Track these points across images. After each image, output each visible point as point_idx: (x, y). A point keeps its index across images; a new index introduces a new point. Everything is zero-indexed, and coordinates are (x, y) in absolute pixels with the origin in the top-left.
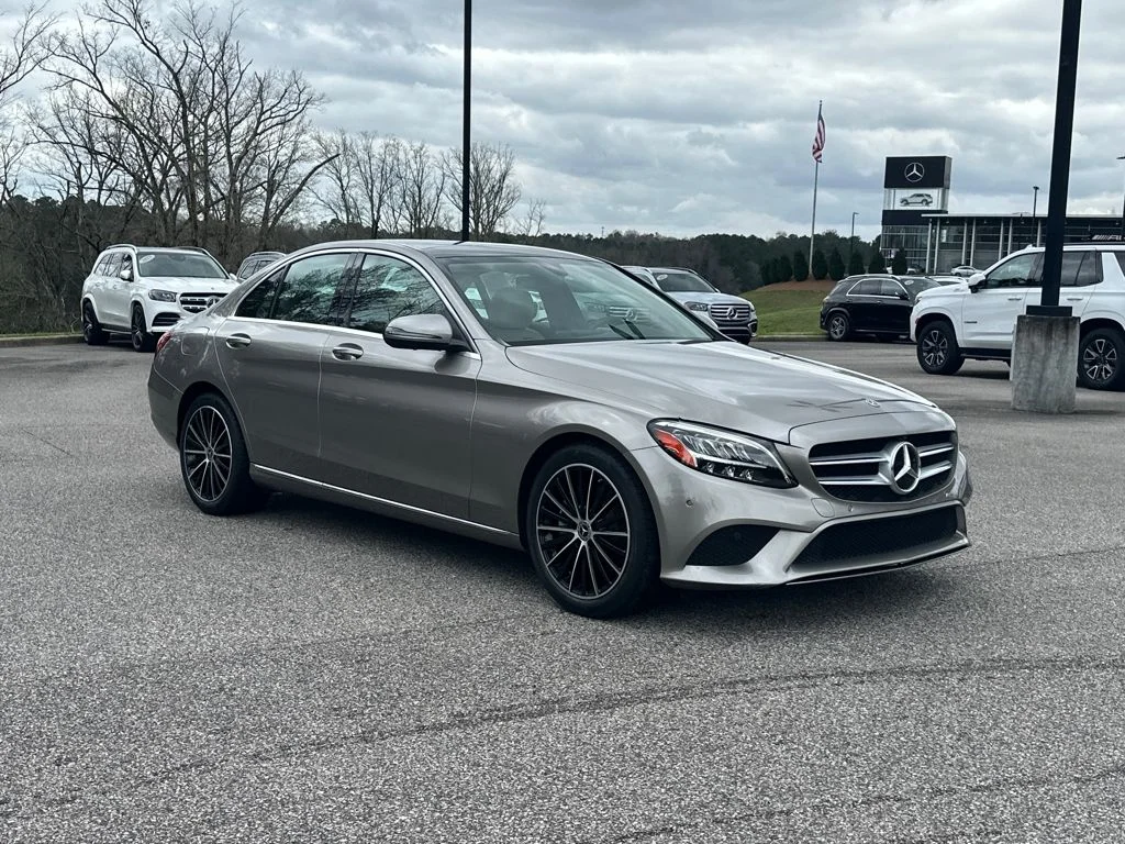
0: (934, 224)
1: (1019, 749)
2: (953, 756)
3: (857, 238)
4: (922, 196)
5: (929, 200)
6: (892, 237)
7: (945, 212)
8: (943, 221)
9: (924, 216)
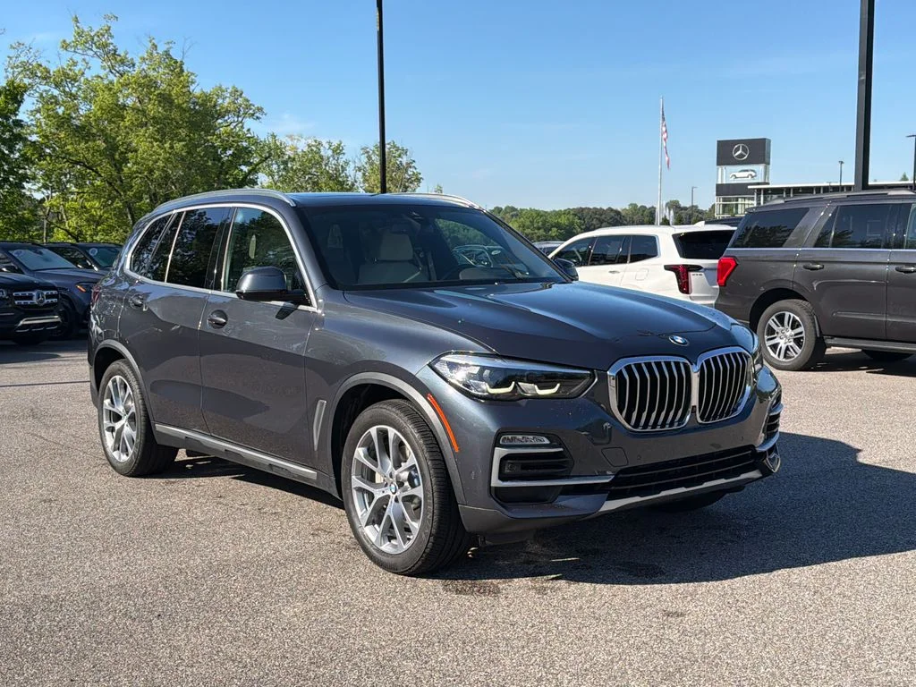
0: (759, 194)
1: (856, 599)
2: (811, 606)
3: (696, 207)
4: (747, 171)
5: (753, 174)
6: (724, 206)
7: (768, 184)
8: (766, 191)
9: (749, 187)
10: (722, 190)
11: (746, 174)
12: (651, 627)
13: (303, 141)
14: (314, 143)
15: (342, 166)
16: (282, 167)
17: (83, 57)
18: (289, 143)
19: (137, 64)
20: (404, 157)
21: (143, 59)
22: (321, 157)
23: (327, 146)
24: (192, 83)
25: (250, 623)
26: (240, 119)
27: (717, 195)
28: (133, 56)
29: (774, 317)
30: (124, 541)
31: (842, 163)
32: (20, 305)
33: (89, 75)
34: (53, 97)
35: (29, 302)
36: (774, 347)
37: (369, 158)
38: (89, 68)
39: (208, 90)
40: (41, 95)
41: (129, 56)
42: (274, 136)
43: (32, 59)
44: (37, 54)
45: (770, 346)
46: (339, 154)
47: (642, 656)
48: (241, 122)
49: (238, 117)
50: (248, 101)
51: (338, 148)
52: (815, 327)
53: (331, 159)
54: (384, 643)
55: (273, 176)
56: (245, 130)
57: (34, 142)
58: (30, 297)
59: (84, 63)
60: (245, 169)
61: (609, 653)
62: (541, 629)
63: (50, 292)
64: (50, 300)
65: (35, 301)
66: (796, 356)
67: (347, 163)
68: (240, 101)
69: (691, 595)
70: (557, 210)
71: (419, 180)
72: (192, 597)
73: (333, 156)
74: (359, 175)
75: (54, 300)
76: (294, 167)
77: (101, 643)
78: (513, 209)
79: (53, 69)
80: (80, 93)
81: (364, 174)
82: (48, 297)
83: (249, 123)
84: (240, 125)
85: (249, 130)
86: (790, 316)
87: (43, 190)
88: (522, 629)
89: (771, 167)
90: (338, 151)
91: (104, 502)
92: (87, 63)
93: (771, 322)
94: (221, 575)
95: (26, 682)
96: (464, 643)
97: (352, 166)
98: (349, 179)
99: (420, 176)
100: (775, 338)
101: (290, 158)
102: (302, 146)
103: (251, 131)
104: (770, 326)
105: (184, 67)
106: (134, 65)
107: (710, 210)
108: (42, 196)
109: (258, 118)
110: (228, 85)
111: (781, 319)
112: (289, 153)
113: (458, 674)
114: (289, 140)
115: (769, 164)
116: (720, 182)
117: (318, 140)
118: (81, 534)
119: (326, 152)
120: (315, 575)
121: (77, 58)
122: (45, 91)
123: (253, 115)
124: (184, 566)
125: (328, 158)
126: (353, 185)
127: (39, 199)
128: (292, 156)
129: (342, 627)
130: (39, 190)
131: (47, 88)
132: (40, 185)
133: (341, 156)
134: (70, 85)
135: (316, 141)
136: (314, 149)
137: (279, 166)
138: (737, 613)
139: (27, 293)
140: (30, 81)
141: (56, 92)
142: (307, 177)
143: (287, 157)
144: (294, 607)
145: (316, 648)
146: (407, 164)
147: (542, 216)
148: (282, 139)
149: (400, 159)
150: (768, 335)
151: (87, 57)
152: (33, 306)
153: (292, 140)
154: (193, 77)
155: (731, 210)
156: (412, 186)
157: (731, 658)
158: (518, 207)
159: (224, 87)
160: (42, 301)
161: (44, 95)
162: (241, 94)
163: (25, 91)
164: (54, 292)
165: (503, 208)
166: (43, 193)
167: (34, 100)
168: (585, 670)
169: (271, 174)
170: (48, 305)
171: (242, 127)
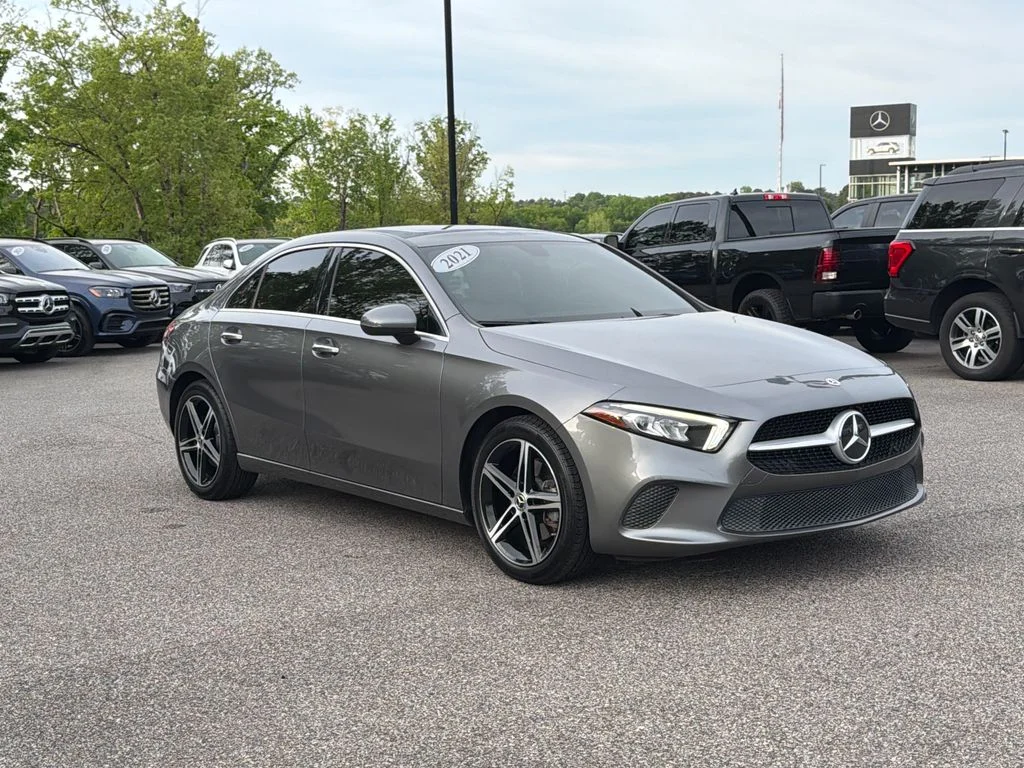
0: (902, 171)
3: (825, 189)
4: (888, 144)
5: (896, 148)
6: (860, 187)
7: (913, 159)
8: (911, 168)
9: (891, 164)
10: (857, 167)
11: (886, 148)
12: (898, 690)
13: (344, 115)
14: (357, 118)
15: (392, 146)
16: (318, 147)
17: (78, 16)
18: (326, 118)
19: (143, 24)
20: (467, 133)
21: (149, 17)
22: (365, 134)
23: (374, 121)
24: (210, 44)
25: (387, 687)
26: (269, 88)
27: (851, 174)
28: (139, 14)
29: (961, 315)
30: (207, 590)
31: (1006, 131)
32: (24, 313)
33: (85, 38)
34: (42, 64)
35: (35, 309)
36: (963, 352)
37: (425, 135)
38: (85, 29)
39: (229, 54)
40: (28, 63)
41: (134, 14)
42: (308, 110)
43: (16, 20)
44: (22, 13)
45: (957, 351)
46: (387, 130)
47: (896, 725)
48: (270, 93)
49: (267, 86)
50: (278, 66)
51: (387, 122)
52: (1014, 325)
53: (379, 136)
54: (561, 711)
55: (308, 159)
56: (274, 103)
57: (20, 121)
58: (36, 304)
59: (78, 23)
60: (275, 149)
61: (853, 723)
62: (757, 693)
63: (59, 297)
64: (59, 307)
65: (41, 308)
66: (990, 362)
67: (398, 141)
68: (268, 66)
69: (938, 650)
70: (653, 196)
71: (484, 161)
72: (307, 656)
73: (381, 133)
74: (413, 156)
75: (65, 307)
76: (334, 148)
77: (206, 713)
78: (598, 195)
79: (42, 31)
80: (74, 59)
81: (418, 155)
82: (58, 303)
83: (279, 93)
84: (268, 96)
85: (278, 102)
86: (982, 313)
87: (30, 179)
88: (733, 694)
89: (917, 138)
90: (386, 126)
91: (169, 544)
92: (83, 24)
93: (957, 321)
94: (336, 630)
95: (122, 762)
96: (662, 710)
97: (404, 144)
98: (400, 161)
99: (486, 156)
100: (963, 340)
101: (327, 136)
102: (343, 123)
103: (282, 103)
104: (956, 325)
105: (200, 26)
106: (139, 25)
107: (841, 194)
108: (31, 186)
109: (290, 86)
110: (253, 48)
111: (971, 316)
112: (328, 131)
113: (666, 748)
114: (327, 114)
115: (915, 135)
116: (854, 159)
117: (363, 113)
118: (150, 582)
119: (371, 129)
120: (453, 629)
121: (71, 17)
122: (34, 58)
123: (284, 83)
124: (287, 619)
125: (375, 136)
126: (405, 167)
127: (27, 190)
128: (330, 134)
129: (504, 690)
130: (26, 179)
131: (35, 54)
132: (28, 173)
133: (390, 133)
134: (63, 50)
135: (359, 115)
136: (358, 125)
137: (315, 146)
138: (1003, 672)
139: (32, 299)
140: (15, 46)
141: (46, 59)
142: (349, 160)
143: (324, 135)
144: (437, 668)
145: (476, 716)
146: (471, 141)
147: (633, 203)
148: (318, 112)
149: (462, 136)
150: (953, 337)
151: (83, 17)
152: (39, 314)
153: (330, 114)
154: (210, 38)
155: (868, 193)
156: (476, 167)
157: (1011, 727)
158: (605, 193)
159: (249, 50)
160: (49, 309)
161: (32, 63)
162: (269, 58)
163: (9, 58)
164: (64, 297)
165: (587, 194)
166: (32, 183)
167: (21, 69)
168: (828, 743)
169: (305, 156)
170: (57, 313)
171: (270, 99)
